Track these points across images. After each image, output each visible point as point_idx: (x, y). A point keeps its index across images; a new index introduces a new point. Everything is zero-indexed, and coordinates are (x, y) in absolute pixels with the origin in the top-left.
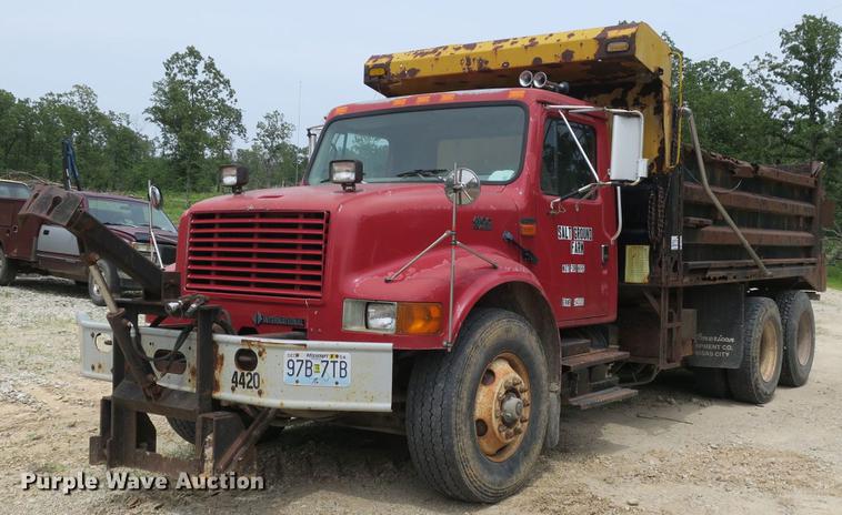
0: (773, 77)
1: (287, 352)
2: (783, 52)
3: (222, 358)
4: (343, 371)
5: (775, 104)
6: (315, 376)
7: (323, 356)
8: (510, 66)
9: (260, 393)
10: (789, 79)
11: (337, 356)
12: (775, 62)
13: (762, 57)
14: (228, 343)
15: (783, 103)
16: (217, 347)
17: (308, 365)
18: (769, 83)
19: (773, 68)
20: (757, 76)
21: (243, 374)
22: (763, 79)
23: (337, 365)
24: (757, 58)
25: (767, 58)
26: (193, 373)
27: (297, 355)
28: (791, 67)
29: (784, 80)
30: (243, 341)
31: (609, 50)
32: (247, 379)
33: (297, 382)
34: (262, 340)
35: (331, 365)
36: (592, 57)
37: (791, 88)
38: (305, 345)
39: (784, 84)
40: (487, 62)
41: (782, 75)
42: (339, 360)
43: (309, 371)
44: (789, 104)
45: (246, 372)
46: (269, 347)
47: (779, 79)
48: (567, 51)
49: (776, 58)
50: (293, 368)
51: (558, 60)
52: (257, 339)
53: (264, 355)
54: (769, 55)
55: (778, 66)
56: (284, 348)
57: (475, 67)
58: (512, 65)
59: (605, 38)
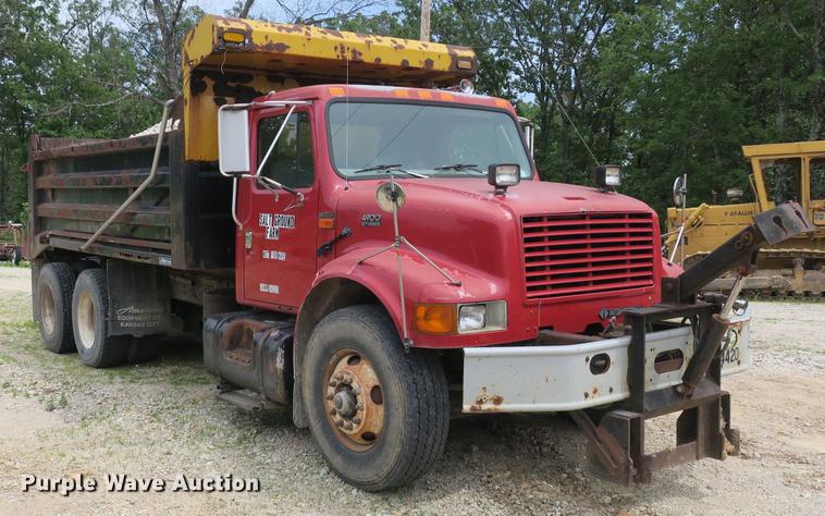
31: (459, 66)
40: (360, 54)
48: (429, 60)
51: (421, 66)
57: (349, 56)
58: (383, 62)
59: (456, 55)
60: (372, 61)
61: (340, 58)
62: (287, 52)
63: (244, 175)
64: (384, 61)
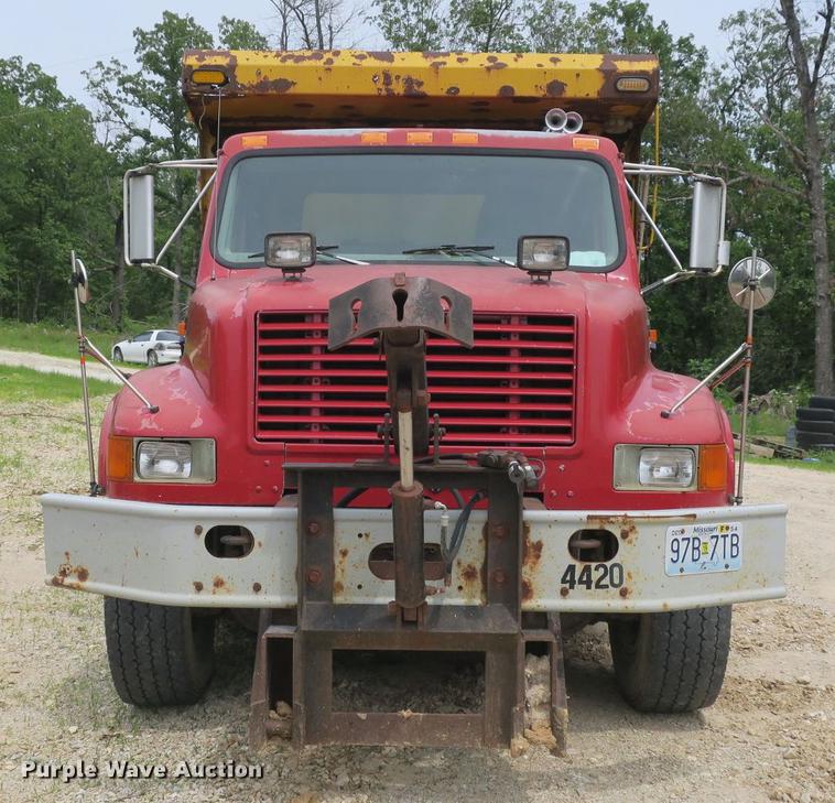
0: (123, 95)
1: (671, 528)
2: (139, 60)
3: (538, 547)
4: (735, 548)
5: (127, 132)
6: (704, 558)
7: (711, 530)
8: (461, 94)
9: (624, 593)
10: (145, 99)
11: (727, 528)
12: (125, 73)
13: (107, 64)
14: (550, 523)
15: (137, 133)
16: (527, 530)
17: (695, 545)
18: (115, 102)
19: (122, 82)
20: (100, 90)
21: (587, 570)
22: (109, 97)
23: (728, 540)
24: (100, 64)
25: (113, 66)
26: (469, 574)
27: (683, 532)
28: (145, 81)
29: (136, 100)
30: (589, 517)
31: (620, 88)
32: (595, 575)
33: (682, 570)
34: (631, 513)
35: (721, 540)
36: (593, 95)
37: (147, 113)
38: (694, 516)
39: (137, 105)
40: (420, 84)
41: (133, 91)
42: (730, 533)
43: (696, 552)
44: (146, 135)
45: (593, 565)
46: (640, 524)
47: (130, 97)
48: (556, 82)
49: (125, 67)
50: (678, 551)
51: (540, 94)
52: (622, 513)
53: (632, 536)
54: (116, 62)
55: (129, 79)
56: (667, 521)
57: (399, 88)
58: (463, 93)
59: (615, 70)
60: (443, 93)
61: (384, 93)
62: (292, 90)
63: (143, 265)
64: (465, 92)
